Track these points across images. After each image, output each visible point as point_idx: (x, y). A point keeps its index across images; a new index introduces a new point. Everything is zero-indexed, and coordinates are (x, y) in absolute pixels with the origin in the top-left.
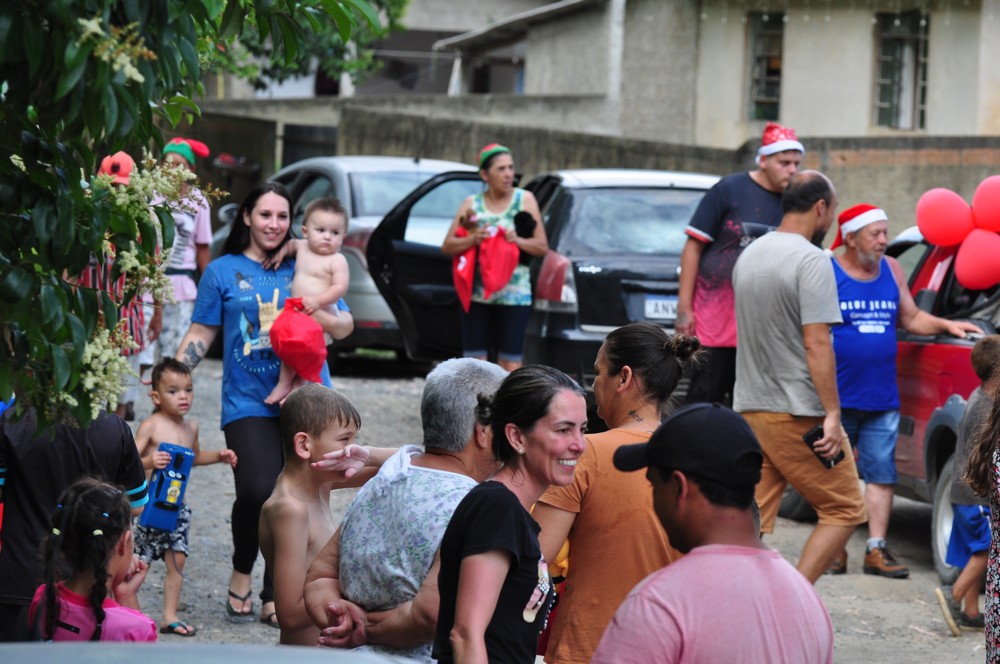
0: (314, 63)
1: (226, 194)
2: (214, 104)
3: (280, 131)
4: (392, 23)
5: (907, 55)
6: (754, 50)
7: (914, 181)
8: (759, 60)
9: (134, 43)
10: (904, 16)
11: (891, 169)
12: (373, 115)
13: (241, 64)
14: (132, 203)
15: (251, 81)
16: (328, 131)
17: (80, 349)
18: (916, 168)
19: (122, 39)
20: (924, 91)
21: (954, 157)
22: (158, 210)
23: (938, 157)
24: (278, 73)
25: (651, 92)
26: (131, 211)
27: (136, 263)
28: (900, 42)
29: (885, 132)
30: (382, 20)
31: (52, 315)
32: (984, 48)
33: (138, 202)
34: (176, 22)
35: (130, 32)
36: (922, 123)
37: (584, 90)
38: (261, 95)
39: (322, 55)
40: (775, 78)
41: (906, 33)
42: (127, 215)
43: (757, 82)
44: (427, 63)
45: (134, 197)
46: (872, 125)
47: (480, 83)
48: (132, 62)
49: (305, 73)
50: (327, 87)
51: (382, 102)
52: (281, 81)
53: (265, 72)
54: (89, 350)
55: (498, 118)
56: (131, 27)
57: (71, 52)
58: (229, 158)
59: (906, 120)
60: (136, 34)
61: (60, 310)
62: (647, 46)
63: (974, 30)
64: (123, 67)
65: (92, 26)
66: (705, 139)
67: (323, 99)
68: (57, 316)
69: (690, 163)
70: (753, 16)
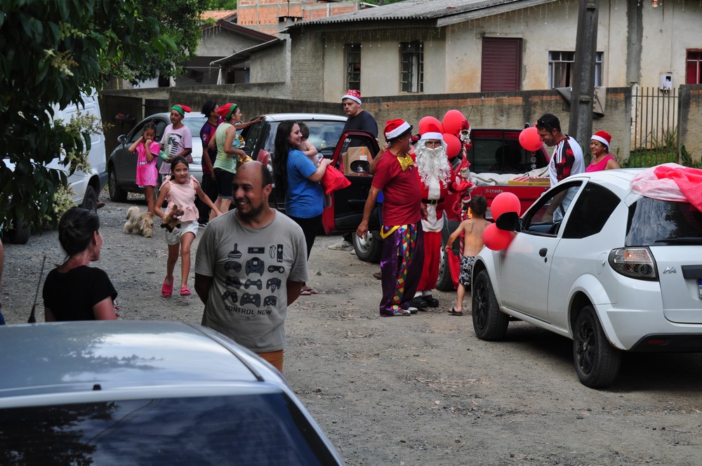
0: (158, 73)
1: (113, 126)
2: (115, 92)
3: (144, 103)
4: (190, 54)
5: (414, 60)
6: (348, 61)
7: (419, 114)
8: (350, 64)
9: (68, 59)
10: (412, 43)
11: (409, 110)
12: (184, 94)
13: (126, 73)
14: (72, 131)
15: (131, 82)
16: (164, 102)
17: (52, 195)
18: (419, 109)
19: (63, 58)
20: (422, 75)
21: (436, 103)
22: (83, 134)
23: (429, 103)
24: (142, 77)
25: (304, 80)
26: (72, 134)
27: (75, 157)
28: (411, 55)
29: (406, 93)
30: (187, 53)
31: (39, 180)
32: (447, 56)
33: (75, 130)
34: (87, 49)
35: (67, 54)
36: (422, 90)
37: (276, 81)
38: (135, 87)
39: (161, 69)
40: (358, 72)
41: (413, 50)
42: (70, 136)
43: (350, 74)
44: (207, 71)
45: (73, 128)
46: (400, 91)
47: (230, 79)
48: (68, 68)
49: (154, 77)
50: (164, 83)
51: (188, 89)
52: (143, 81)
53: (136, 77)
54: (56, 195)
55: (238, 94)
56: (67, 52)
57: (41, 64)
58: (122, 115)
59: (414, 89)
60: (69, 55)
61: (42, 178)
62: (302, 60)
63: (443, 47)
64: (64, 69)
65: (50, 52)
66: (328, 99)
67: (162, 88)
68: (41, 181)
69: (321, 110)
70: (347, 45)
